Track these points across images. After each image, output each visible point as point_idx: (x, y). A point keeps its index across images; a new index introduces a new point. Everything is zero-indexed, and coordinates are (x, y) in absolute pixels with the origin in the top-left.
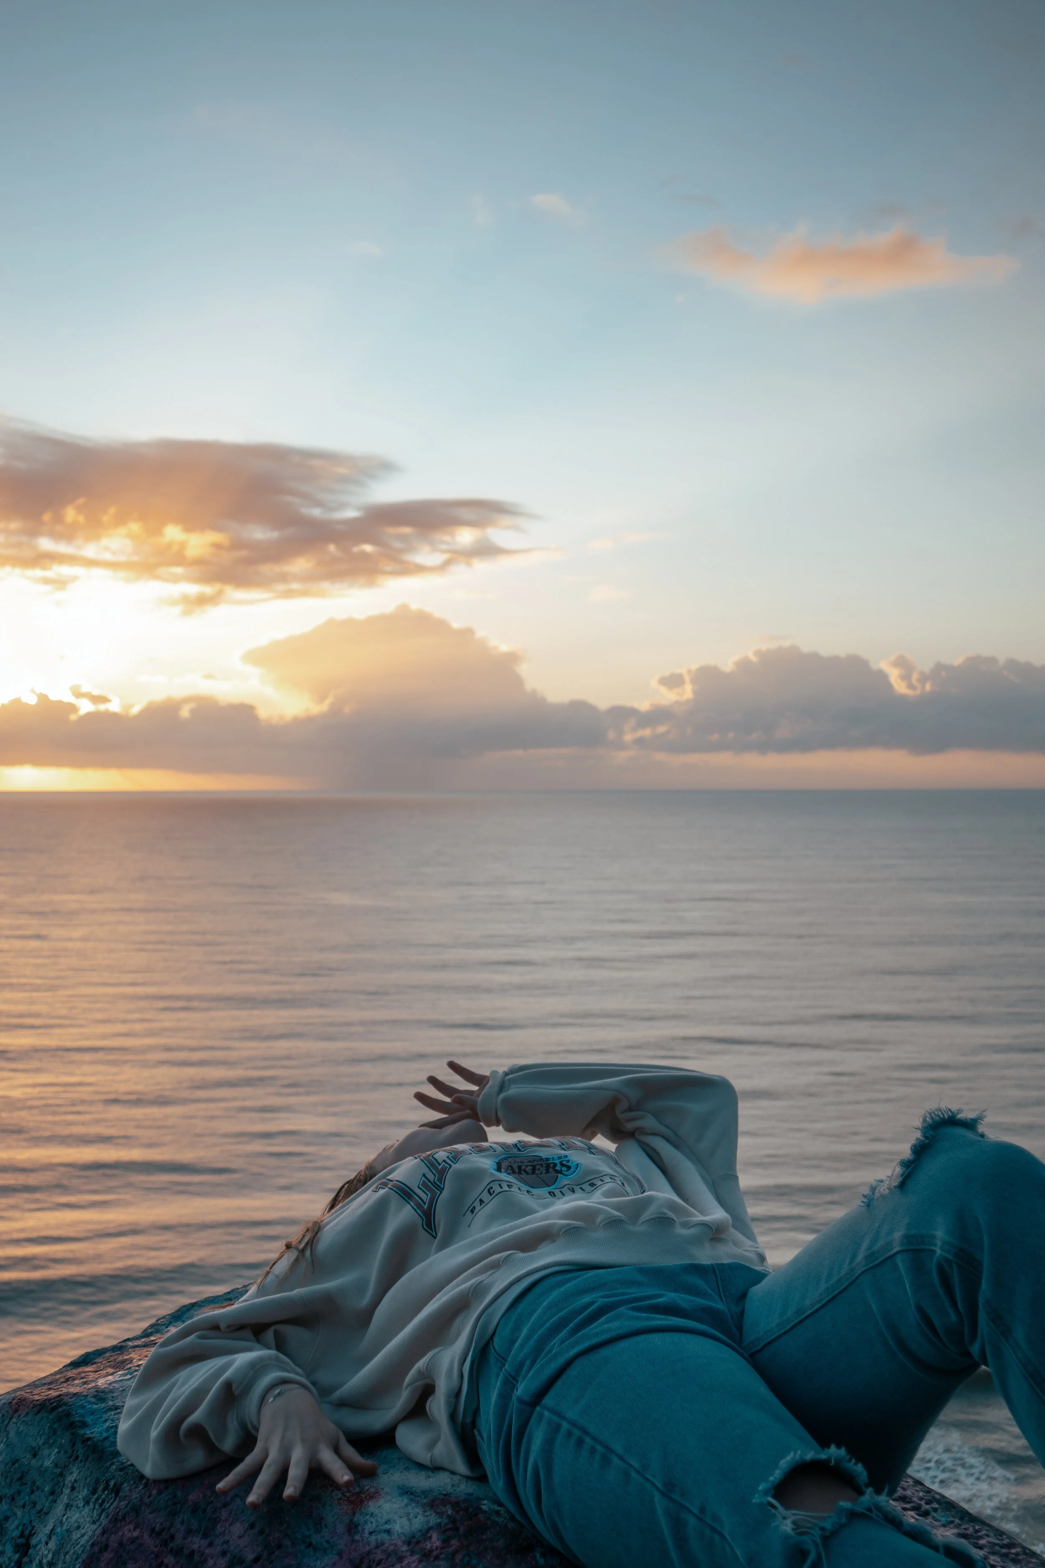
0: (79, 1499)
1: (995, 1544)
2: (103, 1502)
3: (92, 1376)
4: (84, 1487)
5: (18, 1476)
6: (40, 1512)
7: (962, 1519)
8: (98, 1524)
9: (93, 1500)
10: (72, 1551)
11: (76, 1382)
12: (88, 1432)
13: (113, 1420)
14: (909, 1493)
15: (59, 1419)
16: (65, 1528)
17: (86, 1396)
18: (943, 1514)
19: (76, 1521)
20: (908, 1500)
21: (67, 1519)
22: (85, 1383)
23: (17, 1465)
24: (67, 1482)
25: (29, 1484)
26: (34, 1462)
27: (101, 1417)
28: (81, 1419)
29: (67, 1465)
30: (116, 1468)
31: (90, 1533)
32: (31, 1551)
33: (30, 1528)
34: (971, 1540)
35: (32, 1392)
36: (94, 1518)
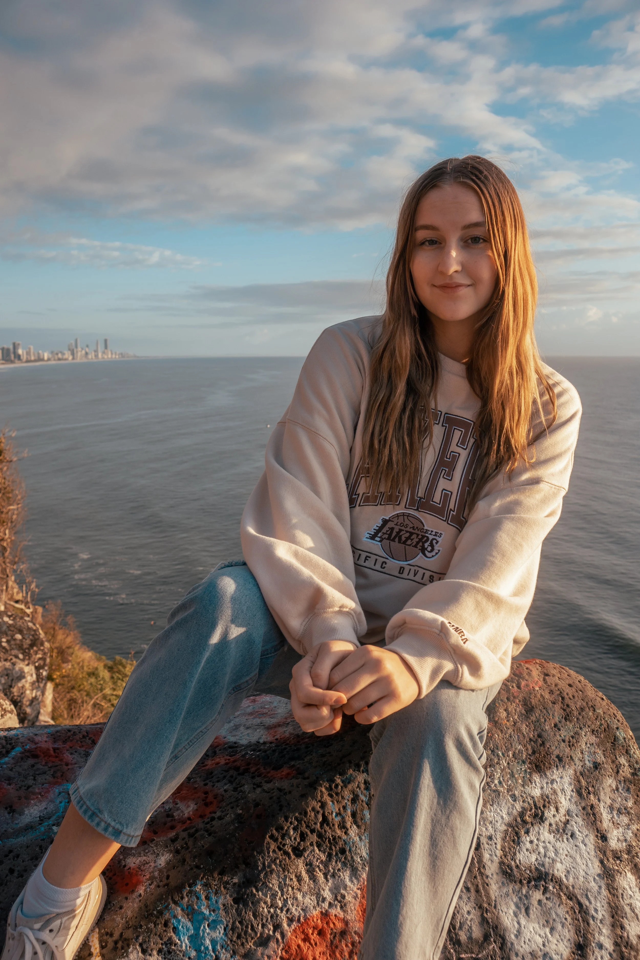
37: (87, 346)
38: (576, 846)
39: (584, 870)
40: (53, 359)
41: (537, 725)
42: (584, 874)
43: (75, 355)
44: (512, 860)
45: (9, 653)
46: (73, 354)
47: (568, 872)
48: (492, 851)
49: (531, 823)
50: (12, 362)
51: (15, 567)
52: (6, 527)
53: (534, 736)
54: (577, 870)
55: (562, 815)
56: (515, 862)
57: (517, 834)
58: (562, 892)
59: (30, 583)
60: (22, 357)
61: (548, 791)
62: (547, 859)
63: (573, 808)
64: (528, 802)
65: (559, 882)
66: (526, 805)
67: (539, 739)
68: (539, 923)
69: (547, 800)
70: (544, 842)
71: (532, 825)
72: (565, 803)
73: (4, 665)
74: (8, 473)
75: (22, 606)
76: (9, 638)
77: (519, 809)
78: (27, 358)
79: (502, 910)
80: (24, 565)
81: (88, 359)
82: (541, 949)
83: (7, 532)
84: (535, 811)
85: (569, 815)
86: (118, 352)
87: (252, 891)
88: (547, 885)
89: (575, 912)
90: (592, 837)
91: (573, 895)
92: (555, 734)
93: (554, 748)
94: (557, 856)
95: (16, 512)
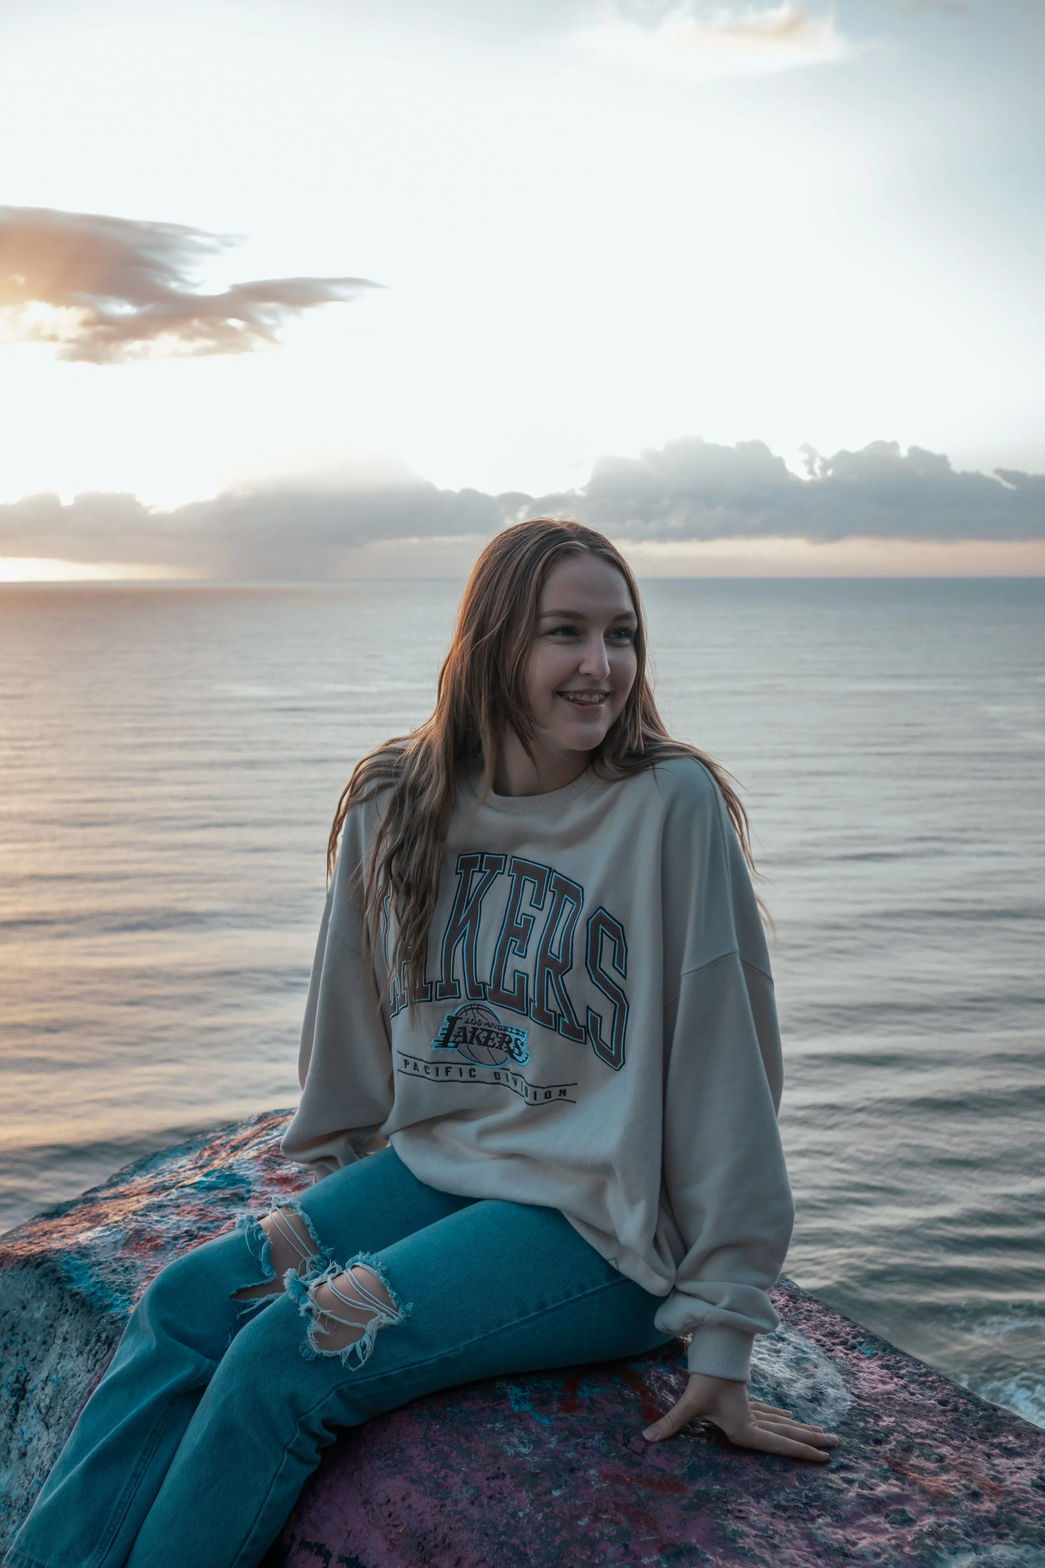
0: (72, 1350)
1: (915, 1374)
2: (97, 1353)
3: (69, 1230)
4: (76, 1338)
5: (10, 1326)
6: (34, 1360)
7: (884, 1351)
8: (93, 1373)
9: (87, 1351)
10: (70, 1397)
11: (55, 1236)
12: (75, 1287)
13: (98, 1276)
14: (837, 1328)
15: (46, 1275)
16: (60, 1375)
17: (69, 1252)
18: (868, 1347)
19: (71, 1370)
20: (836, 1335)
21: (62, 1367)
22: (64, 1237)
23: (7, 1317)
24: (58, 1334)
25: (21, 1334)
26: (23, 1314)
27: (86, 1273)
28: (67, 1275)
29: (57, 1316)
30: (107, 1322)
31: (87, 1381)
32: (27, 1395)
33: (25, 1374)
34: (893, 1370)
35: (13, 1247)
36: (89, 1368)
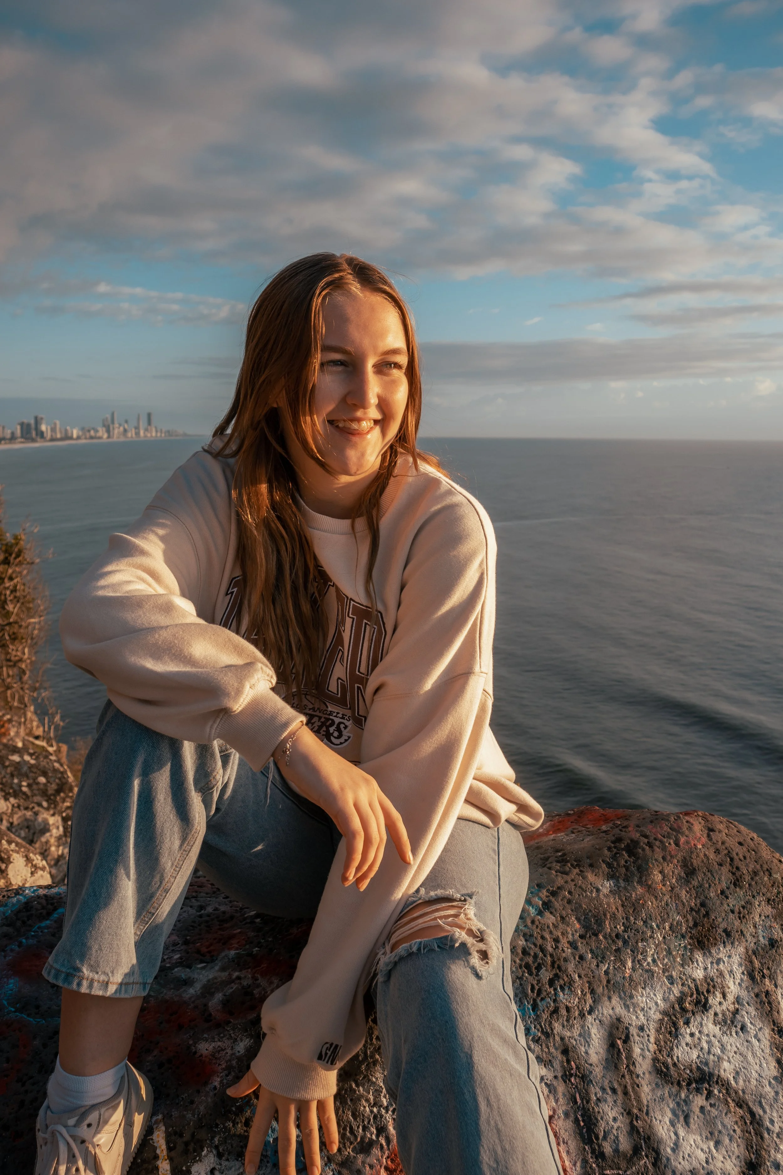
37: (126, 422)
38: (747, 1041)
39: (757, 1072)
40: (83, 437)
41: (700, 891)
42: (757, 1076)
43: (111, 433)
44: (669, 1056)
45: (31, 799)
46: (108, 431)
47: (737, 1073)
48: (643, 1045)
49: (692, 1011)
50: (33, 440)
51: (35, 695)
52: (25, 644)
53: (696, 905)
54: (748, 1071)
55: (730, 1002)
56: (672, 1059)
57: (674, 1024)
58: (730, 1097)
59: (53, 716)
60: (45, 435)
61: (713, 972)
62: (711, 1057)
63: (744, 994)
64: (689, 986)
65: (726, 1085)
66: (686, 989)
67: (702, 909)
68: (701, 1135)
69: (712, 984)
70: (708, 1035)
71: (693, 1014)
72: (733, 988)
73: (24, 815)
74: (29, 578)
75: (44, 744)
76: (31, 781)
77: (677, 994)
78: (52, 436)
79: (655, 1118)
80: (47, 693)
81: (127, 437)
82: (703, 1166)
83: (26, 650)
84: (697, 997)
85: (738, 1003)
86: (164, 430)
87: (351, 1086)
88: (711, 1089)
89: (746, 1123)
90: (767, 1031)
91: (743, 1102)
92: (721, 903)
93: (720, 920)
94: (724, 1053)
95: (37, 626)
